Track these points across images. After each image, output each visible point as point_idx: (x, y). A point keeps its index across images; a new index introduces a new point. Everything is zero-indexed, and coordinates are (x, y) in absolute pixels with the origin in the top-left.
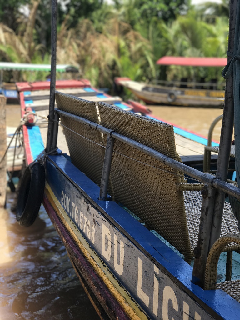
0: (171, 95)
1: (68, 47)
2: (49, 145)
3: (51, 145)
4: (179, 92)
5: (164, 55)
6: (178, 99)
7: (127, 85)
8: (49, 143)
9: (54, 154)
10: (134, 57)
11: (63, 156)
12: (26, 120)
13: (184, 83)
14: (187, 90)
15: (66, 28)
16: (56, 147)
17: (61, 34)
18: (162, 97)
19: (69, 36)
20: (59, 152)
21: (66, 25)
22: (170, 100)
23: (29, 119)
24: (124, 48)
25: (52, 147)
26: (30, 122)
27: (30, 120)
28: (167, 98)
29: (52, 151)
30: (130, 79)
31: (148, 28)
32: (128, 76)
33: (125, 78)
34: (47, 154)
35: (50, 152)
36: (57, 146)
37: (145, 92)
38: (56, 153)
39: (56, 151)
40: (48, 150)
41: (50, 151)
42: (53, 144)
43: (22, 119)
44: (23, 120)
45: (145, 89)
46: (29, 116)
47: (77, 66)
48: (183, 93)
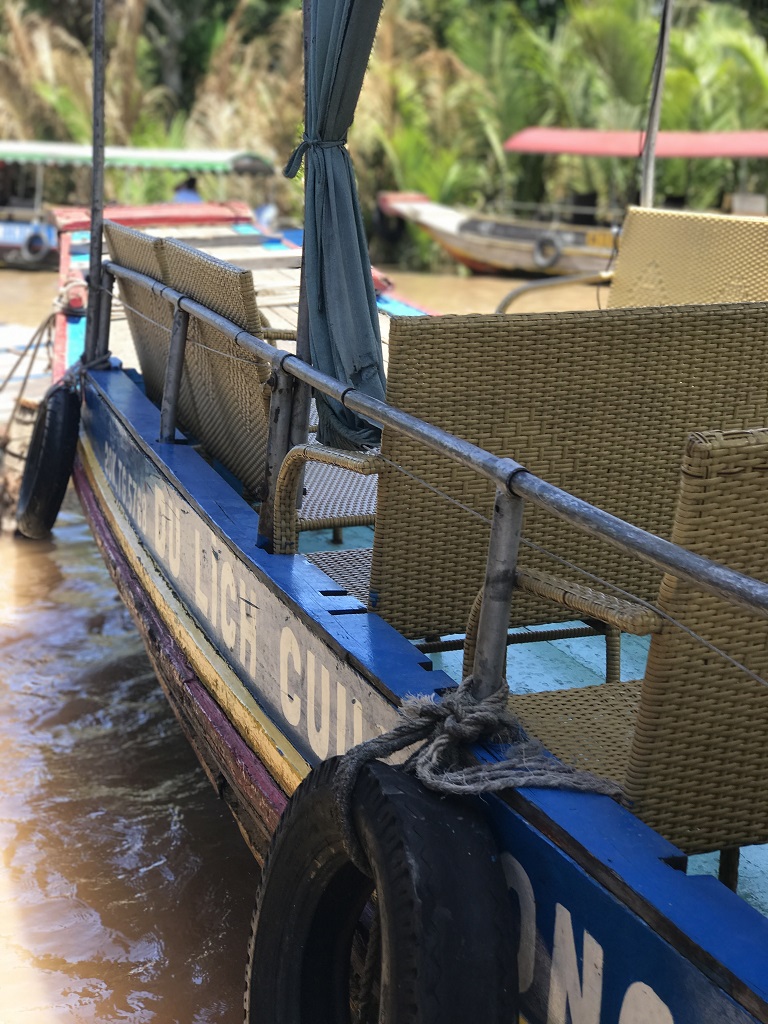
0: (544, 245)
1: (243, 95)
2: (90, 346)
3: (95, 345)
4: (569, 238)
5: (532, 122)
6: (567, 257)
7: (416, 213)
8: (90, 341)
9: (101, 366)
10: (440, 128)
11: (123, 374)
12: (65, 300)
13: (586, 210)
14: (591, 231)
15: (238, 36)
16: (106, 352)
17: (225, 55)
18: (519, 251)
19: (249, 60)
20: (114, 364)
21: (238, 27)
22: (541, 261)
23: (72, 297)
24: (410, 98)
25: (97, 352)
26: (75, 305)
27: (74, 300)
28: (531, 253)
29: (98, 360)
30: (428, 199)
31: (489, 37)
32: (419, 189)
33: (412, 195)
34: (87, 366)
35: (93, 363)
36: (110, 348)
37: (469, 236)
38: (106, 365)
39: (106, 361)
40: (89, 357)
41: (94, 358)
42: (100, 343)
43: (55, 300)
44: (59, 301)
45: (470, 226)
46: (73, 291)
47: (269, 154)
48: (580, 240)
